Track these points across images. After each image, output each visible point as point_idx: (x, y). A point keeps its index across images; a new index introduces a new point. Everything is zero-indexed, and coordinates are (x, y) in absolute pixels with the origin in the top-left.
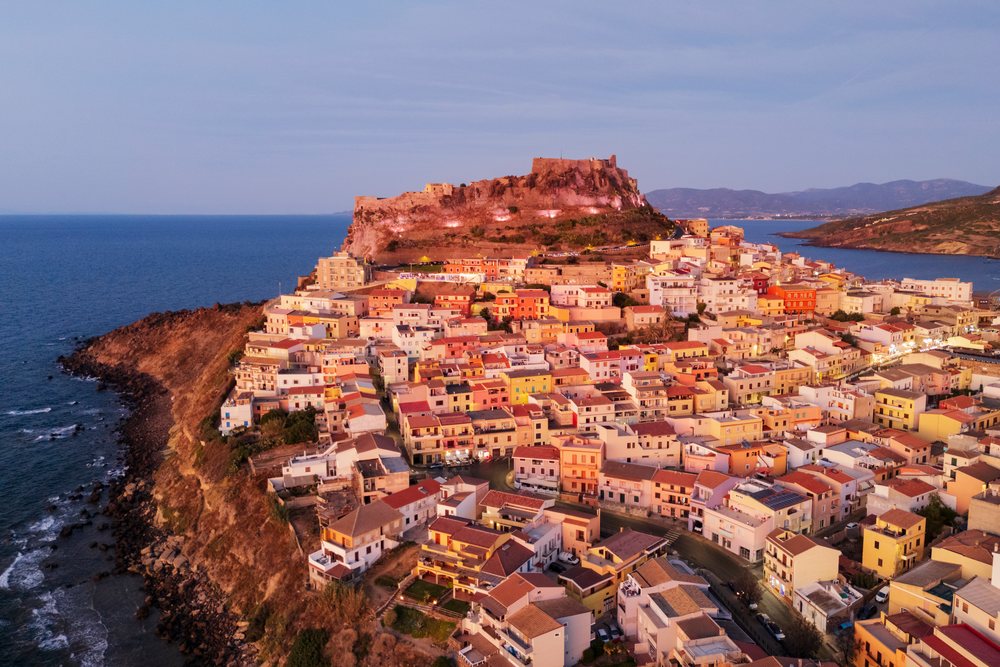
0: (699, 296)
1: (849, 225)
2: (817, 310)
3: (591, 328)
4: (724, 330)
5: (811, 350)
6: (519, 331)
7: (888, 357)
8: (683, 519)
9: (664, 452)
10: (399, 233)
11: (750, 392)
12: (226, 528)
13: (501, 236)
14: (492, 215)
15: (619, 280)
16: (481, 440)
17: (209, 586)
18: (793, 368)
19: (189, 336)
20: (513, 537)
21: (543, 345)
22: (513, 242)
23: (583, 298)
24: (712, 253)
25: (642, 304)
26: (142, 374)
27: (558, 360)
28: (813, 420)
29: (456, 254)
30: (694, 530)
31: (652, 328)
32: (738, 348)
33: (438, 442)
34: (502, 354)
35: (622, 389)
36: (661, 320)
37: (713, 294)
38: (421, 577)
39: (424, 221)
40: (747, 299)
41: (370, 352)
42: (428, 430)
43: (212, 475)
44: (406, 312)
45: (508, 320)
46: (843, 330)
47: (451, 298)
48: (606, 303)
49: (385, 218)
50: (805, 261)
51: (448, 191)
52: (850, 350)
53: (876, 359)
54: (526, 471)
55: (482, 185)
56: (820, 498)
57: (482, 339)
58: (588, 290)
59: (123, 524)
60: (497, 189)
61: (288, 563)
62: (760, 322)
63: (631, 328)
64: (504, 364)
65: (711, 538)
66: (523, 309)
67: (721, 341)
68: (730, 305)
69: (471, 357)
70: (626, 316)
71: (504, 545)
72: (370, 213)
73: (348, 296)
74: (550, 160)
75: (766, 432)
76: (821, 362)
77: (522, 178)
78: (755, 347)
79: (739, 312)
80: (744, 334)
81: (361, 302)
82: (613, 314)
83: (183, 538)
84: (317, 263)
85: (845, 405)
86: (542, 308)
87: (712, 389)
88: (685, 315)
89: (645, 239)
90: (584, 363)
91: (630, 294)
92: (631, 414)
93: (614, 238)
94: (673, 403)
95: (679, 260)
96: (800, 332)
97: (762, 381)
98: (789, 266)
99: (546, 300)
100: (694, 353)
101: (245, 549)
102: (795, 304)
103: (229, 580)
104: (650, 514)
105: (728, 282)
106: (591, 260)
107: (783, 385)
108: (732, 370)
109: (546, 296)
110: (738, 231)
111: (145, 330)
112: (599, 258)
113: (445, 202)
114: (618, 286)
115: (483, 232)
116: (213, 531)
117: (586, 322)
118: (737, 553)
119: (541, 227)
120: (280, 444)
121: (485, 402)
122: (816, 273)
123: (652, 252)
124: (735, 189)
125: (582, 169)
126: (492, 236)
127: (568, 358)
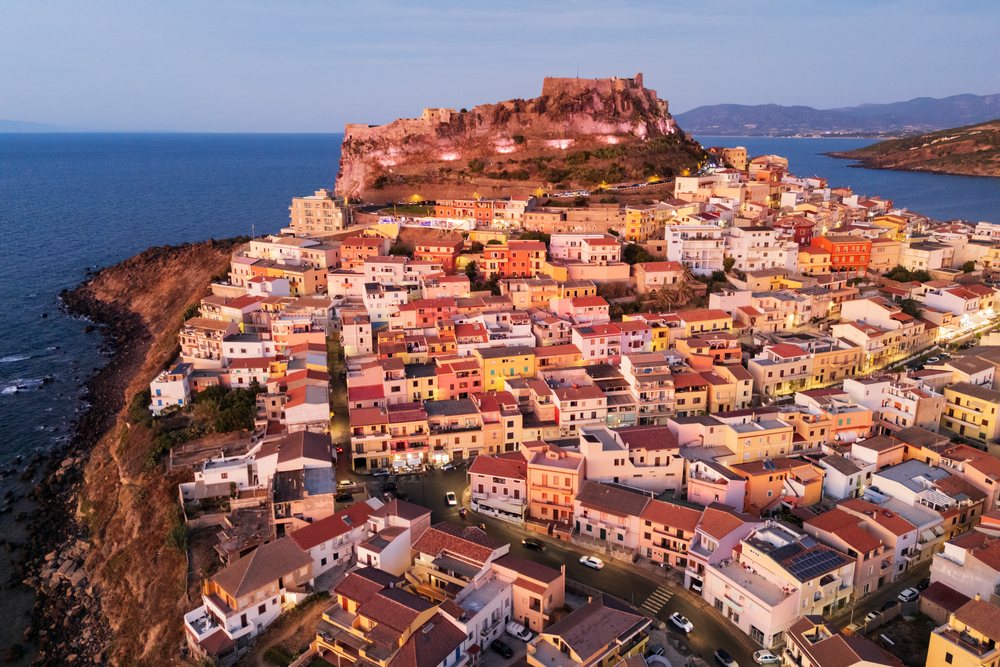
0: (726, 249)
1: (905, 144)
2: (872, 266)
3: (592, 290)
4: (755, 295)
5: (861, 325)
6: (506, 292)
7: (959, 332)
8: (679, 568)
9: (661, 471)
10: (389, 167)
11: (780, 380)
12: (129, 542)
13: (502, 171)
14: (494, 146)
15: (633, 227)
16: (438, 441)
17: (97, 619)
18: (836, 348)
19: (181, 274)
20: (440, 611)
21: (529, 312)
22: (515, 178)
23: (587, 251)
24: (747, 193)
25: (657, 260)
26: (134, 314)
27: (547, 332)
28: (861, 427)
29: (450, 192)
30: (691, 588)
31: (665, 291)
32: (770, 318)
33: (384, 444)
34: (481, 325)
35: (619, 374)
36: (678, 280)
37: (746, 248)
38: (321, 654)
39: (418, 153)
40: (785, 254)
41: (334, 313)
42: (374, 428)
43: (131, 468)
44: (379, 266)
45: (495, 278)
46: (903, 293)
47: (433, 249)
48: (614, 257)
49: (376, 149)
50: (859, 199)
51: (445, 118)
52: (912, 324)
53: (944, 333)
54: (485, 489)
55: (485, 110)
56: (866, 557)
57: (461, 302)
58: (593, 242)
59: (43, 514)
60: (501, 115)
61: (172, 611)
62: (799, 285)
63: (641, 289)
64: (480, 338)
65: (713, 604)
66: (514, 265)
67: (749, 310)
68: (764, 260)
69: (442, 329)
70: (636, 274)
71: (426, 624)
72: (360, 143)
73: (321, 244)
74: (563, 79)
75: (797, 443)
76: (874, 340)
77: (531, 101)
78: (791, 318)
79: (776, 271)
80: (779, 302)
81: (333, 251)
82: (621, 272)
83: (88, 545)
84: (291, 204)
85: (904, 406)
86: (537, 264)
87: (733, 378)
88: (708, 272)
89: (670, 174)
90: (577, 339)
91: (644, 246)
92: (627, 409)
93: (634, 173)
94: (682, 395)
95: (708, 200)
96: (848, 298)
97: (797, 366)
98: (840, 208)
99: (542, 254)
100: (715, 326)
101: (138, 579)
102: (844, 259)
103: (118, 616)
104: (637, 558)
105: (763, 233)
106: (603, 201)
107: (823, 371)
108: (759, 349)
109: (542, 249)
110: (780, 161)
111: (141, 266)
112: (613, 199)
113: (441, 130)
114: (632, 234)
115: (482, 166)
116: (116, 544)
117: (587, 283)
118: (747, 631)
119: (549, 160)
120: (211, 431)
121: (452, 387)
122: (871, 214)
123: (677, 190)
124: (784, 105)
125: (601, 90)
126: (492, 171)
127: (559, 330)
